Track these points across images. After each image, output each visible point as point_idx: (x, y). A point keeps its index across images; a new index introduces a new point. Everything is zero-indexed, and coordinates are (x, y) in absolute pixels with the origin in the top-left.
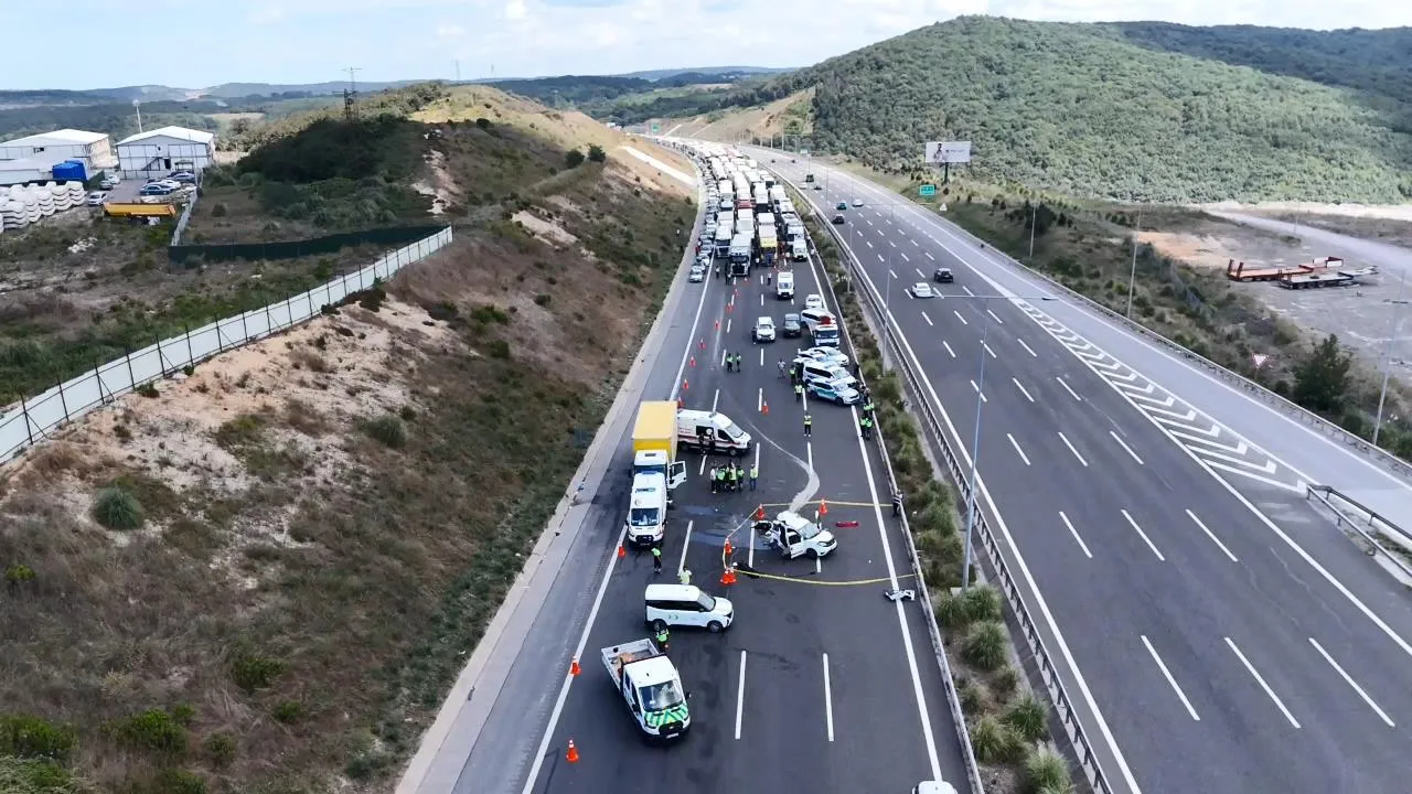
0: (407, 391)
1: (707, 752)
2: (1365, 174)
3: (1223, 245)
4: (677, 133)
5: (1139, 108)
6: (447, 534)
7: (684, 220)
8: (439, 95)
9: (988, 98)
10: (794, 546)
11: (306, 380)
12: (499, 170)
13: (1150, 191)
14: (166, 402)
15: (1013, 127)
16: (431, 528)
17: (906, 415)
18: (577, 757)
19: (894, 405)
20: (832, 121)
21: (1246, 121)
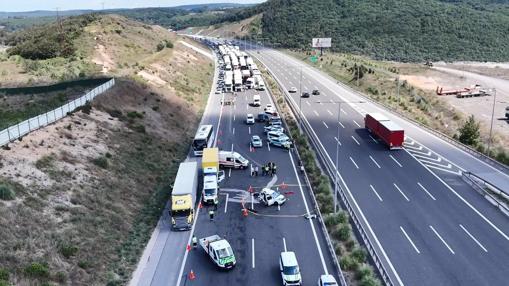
0: (106, 146)
1: (243, 272)
2: (497, 49)
3: (435, 81)
4: (201, 34)
5: (403, 21)
6: (131, 201)
7: (210, 74)
8: (96, 19)
9: (338, 18)
10: (269, 201)
11: (66, 143)
12: (129, 53)
13: (408, 57)
14: (13, 152)
15: (349, 30)
16: (124, 199)
17: (310, 151)
18: (194, 277)
19: (305, 147)
20: (271, 28)
21: (447, 27)
